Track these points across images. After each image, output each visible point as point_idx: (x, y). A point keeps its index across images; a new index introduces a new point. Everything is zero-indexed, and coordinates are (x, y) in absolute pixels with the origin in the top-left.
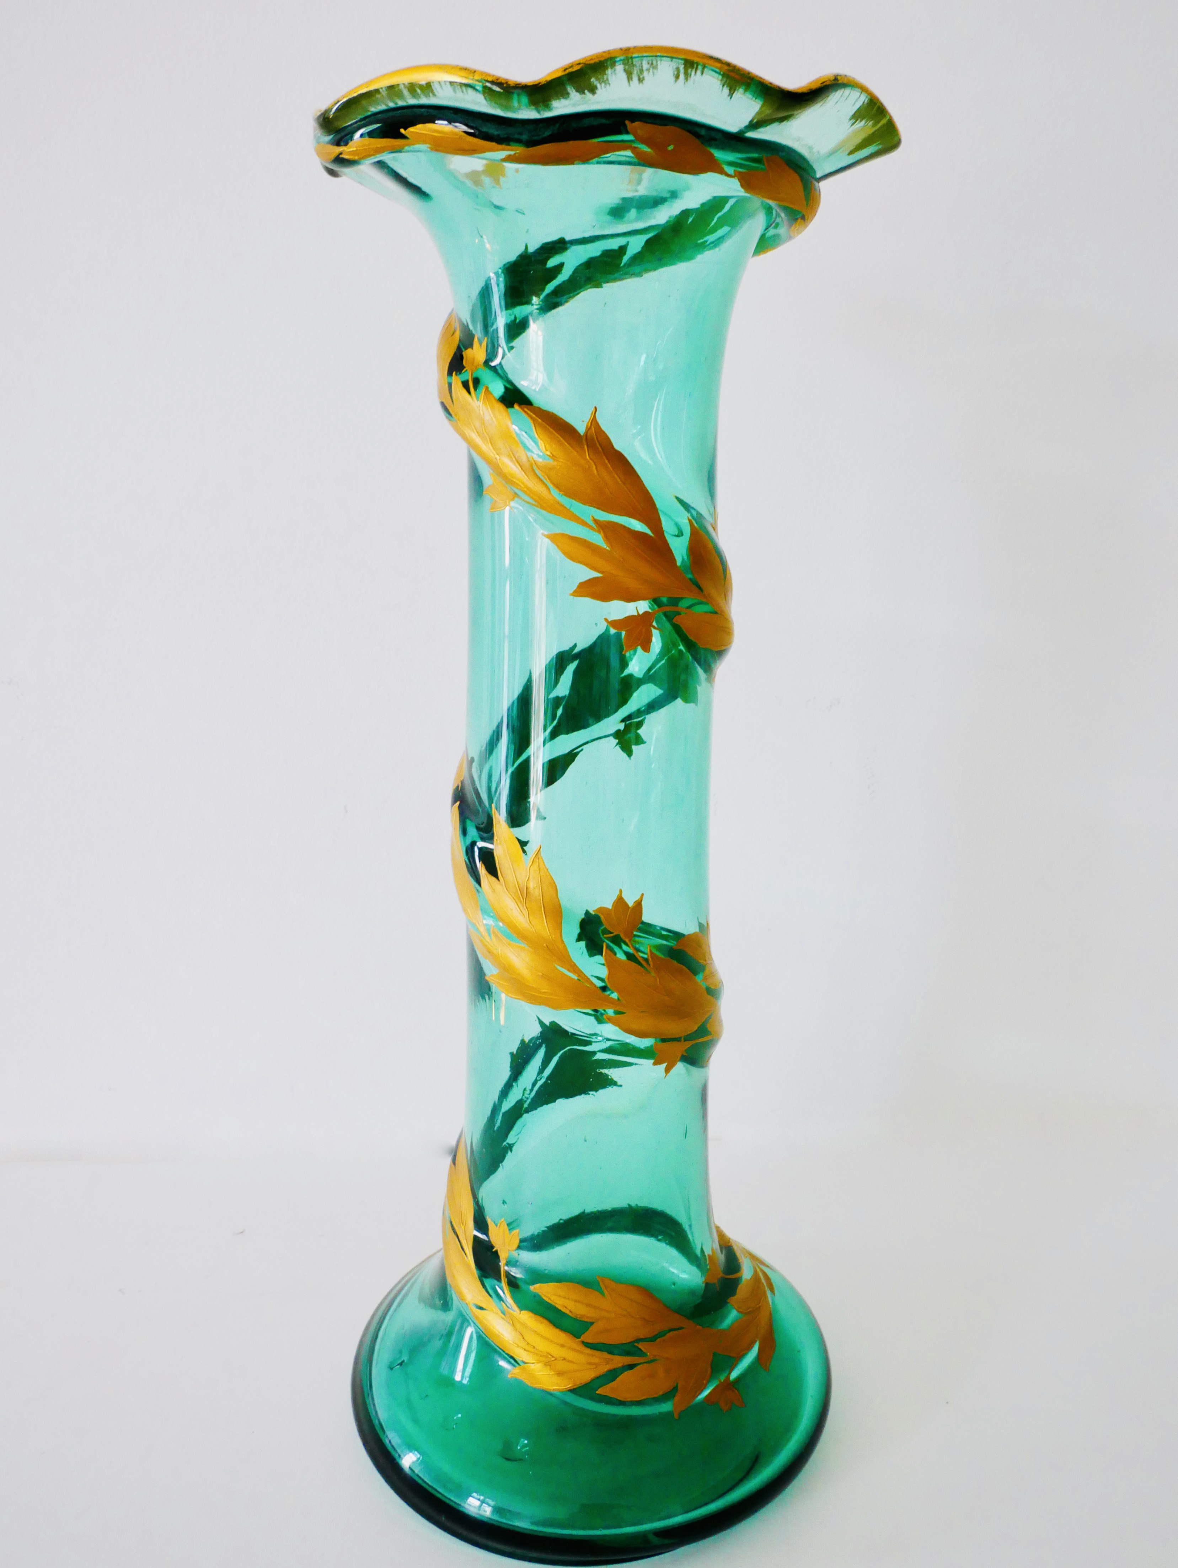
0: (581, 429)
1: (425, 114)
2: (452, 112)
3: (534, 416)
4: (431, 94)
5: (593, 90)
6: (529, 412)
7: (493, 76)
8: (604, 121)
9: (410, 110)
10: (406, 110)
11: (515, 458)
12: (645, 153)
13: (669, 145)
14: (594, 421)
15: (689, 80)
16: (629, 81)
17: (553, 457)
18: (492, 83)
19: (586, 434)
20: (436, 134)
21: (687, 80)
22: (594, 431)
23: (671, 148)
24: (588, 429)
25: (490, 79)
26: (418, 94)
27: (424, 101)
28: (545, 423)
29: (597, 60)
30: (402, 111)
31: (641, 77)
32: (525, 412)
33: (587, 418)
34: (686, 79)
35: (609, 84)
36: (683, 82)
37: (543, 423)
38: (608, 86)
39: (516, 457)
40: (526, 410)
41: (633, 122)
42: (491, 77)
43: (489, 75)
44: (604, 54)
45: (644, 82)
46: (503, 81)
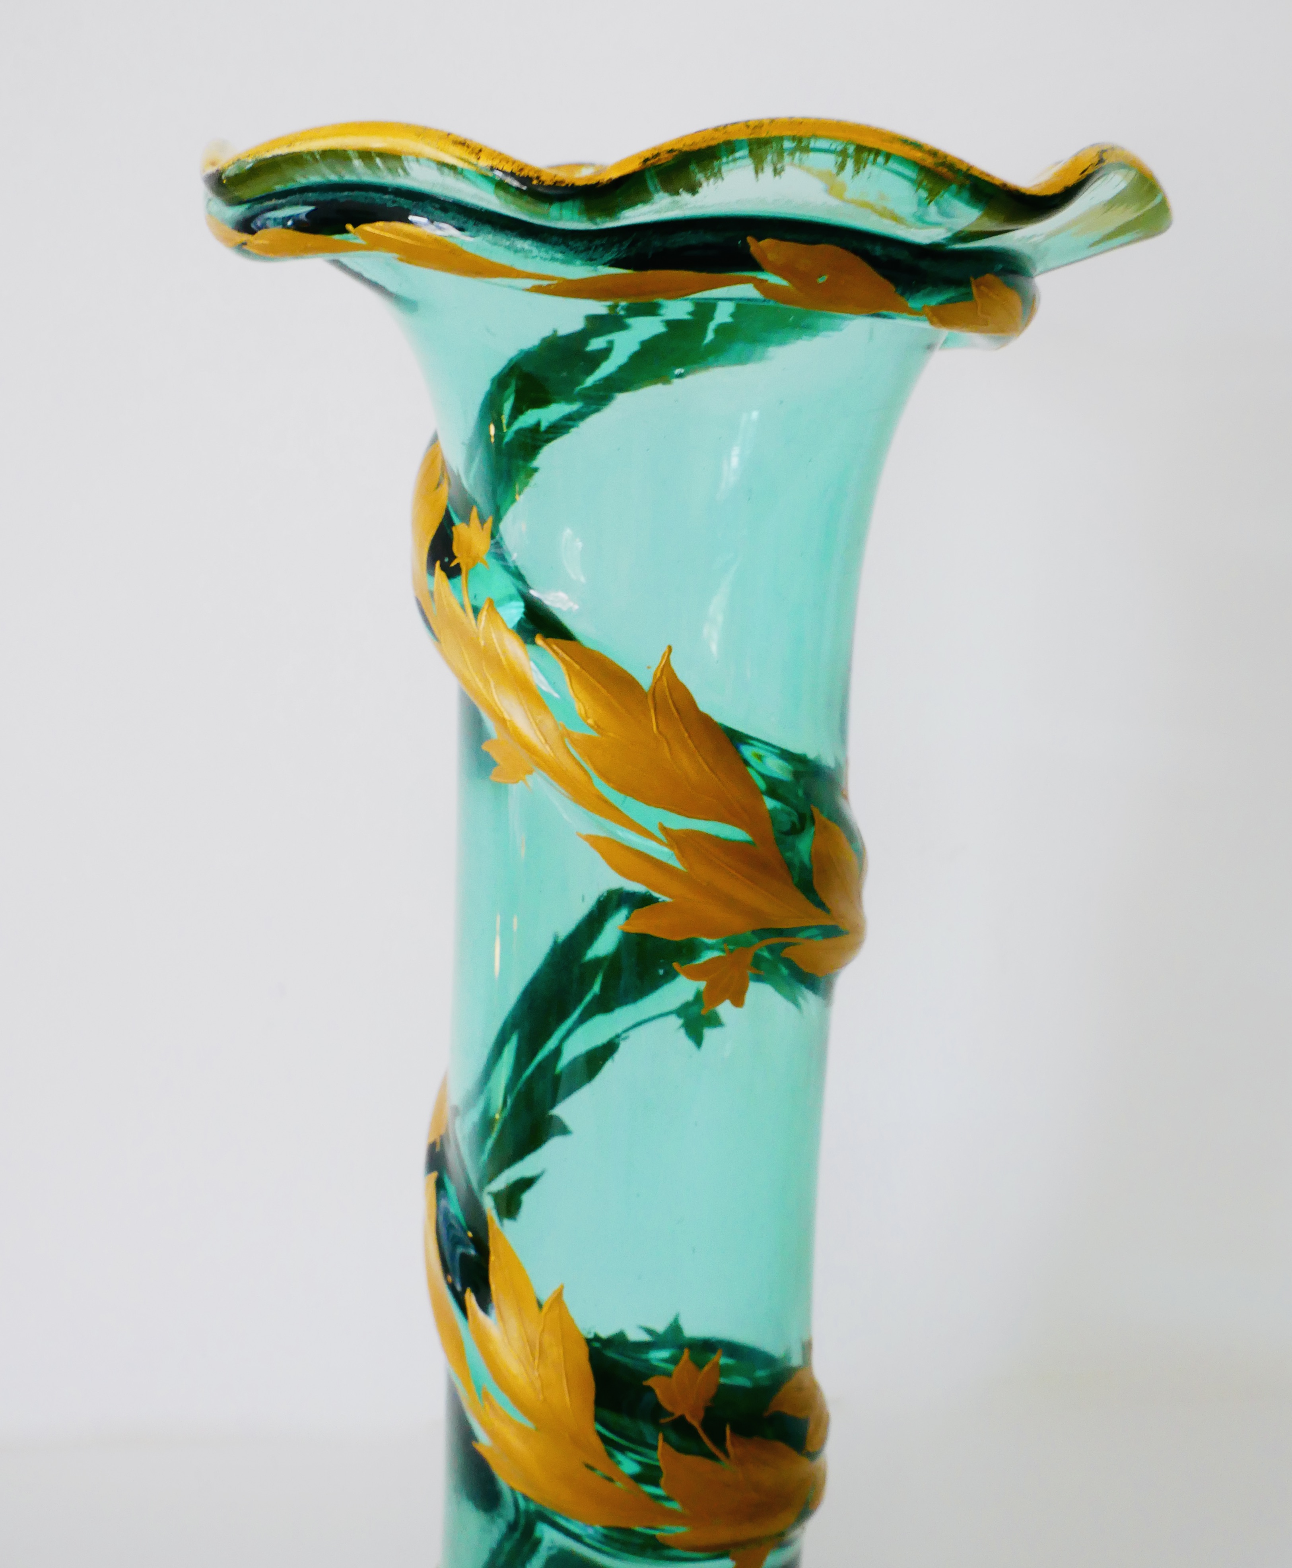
0: (646, 681)
1: (390, 205)
2: (437, 206)
3: (568, 658)
4: (400, 171)
5: (693, 189)
6: (559, 651)
7: (514, 162)
8: (709, 238)
9: (363, 193)
10: (356, 193)
11: (535, 722)
12: (775, 287)
13: (820, 276)
14: (666, 669)
15: (860, 173)
16: (757, 173)
17: (597, 727)
18: (512, 174)
19: (654, 689)
20: (409, 241)
21: (858, 173)
22: (665, 684)
23: (822, 280)
24: (657, 681)
25: (508, 169)
26: (379, 168)
27: (387, 178)
28: (587, 671)
29: (704, 145)
30: (351, 194)
31: (779, 166)
32: (554, 651)
33: (655, 662)
34: (857, 171)
35: (723, 179)
36: (851, 174)
37: (584, 672)
38: (720, 181)
39: (537, 721)
40: (555, 647)
41: (759, 238)
42: (510, 164)
43: (507, 160)
44: (717, 135)
45: (783, 174)
46: (531, 174)
